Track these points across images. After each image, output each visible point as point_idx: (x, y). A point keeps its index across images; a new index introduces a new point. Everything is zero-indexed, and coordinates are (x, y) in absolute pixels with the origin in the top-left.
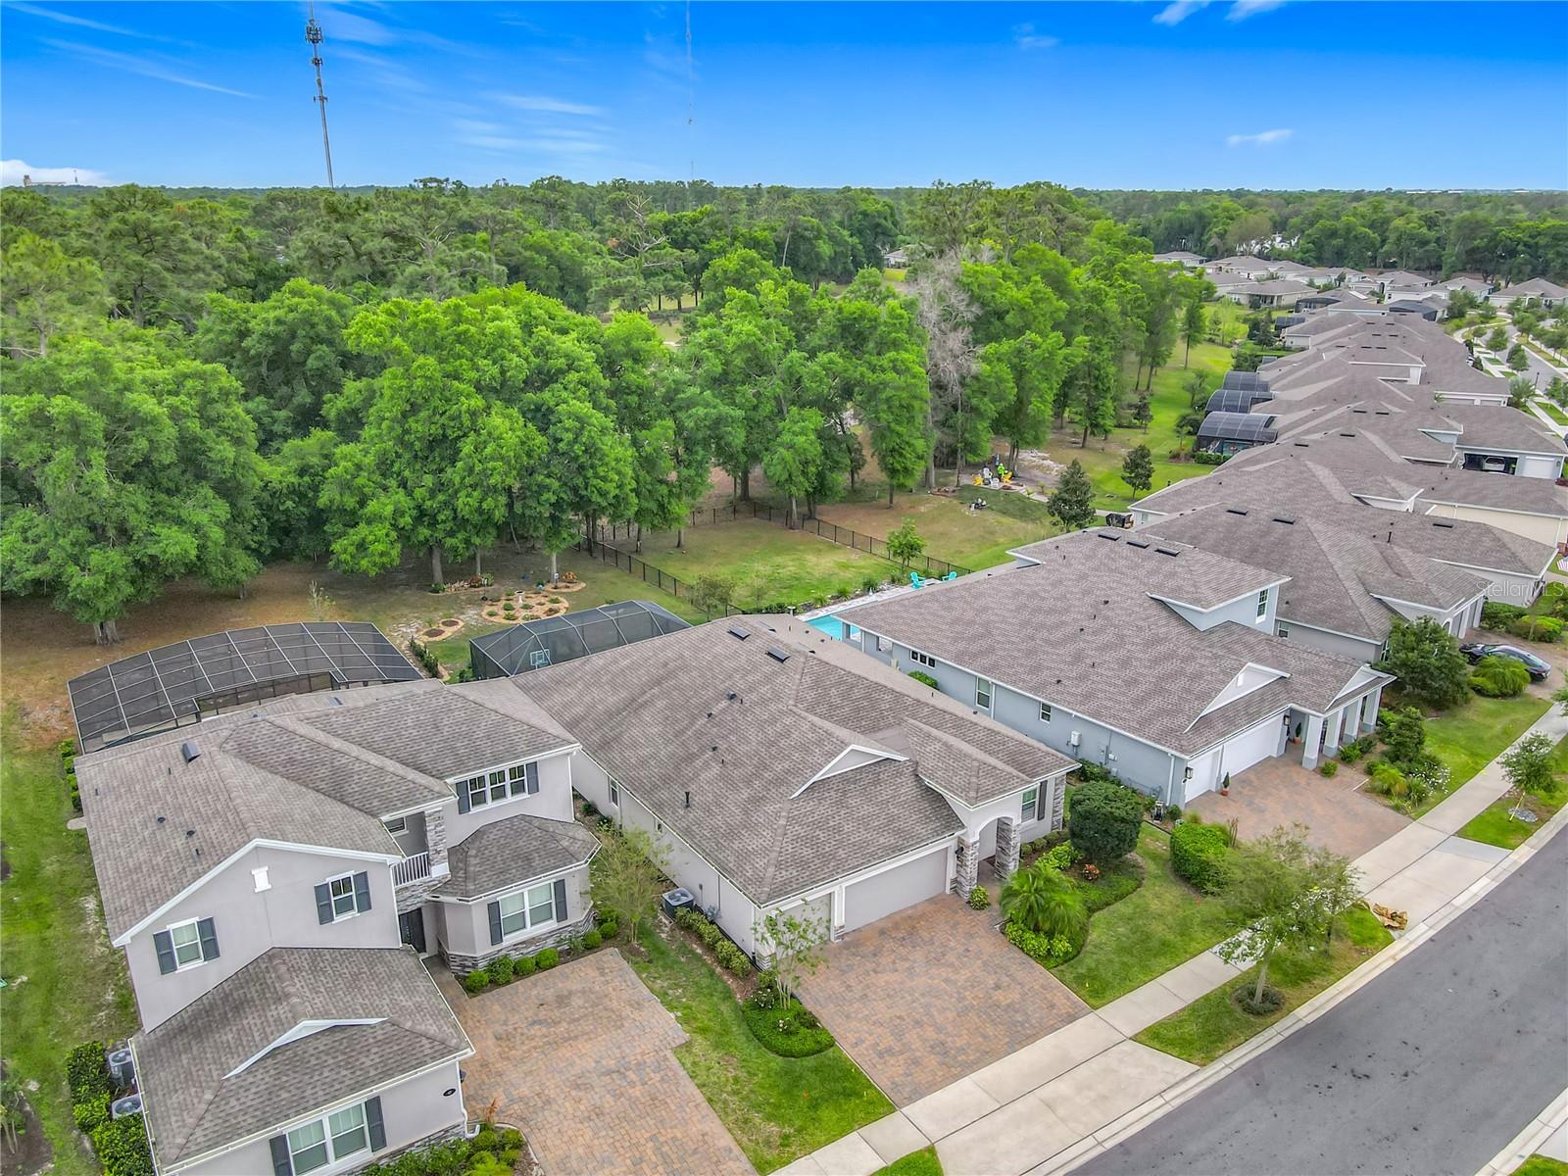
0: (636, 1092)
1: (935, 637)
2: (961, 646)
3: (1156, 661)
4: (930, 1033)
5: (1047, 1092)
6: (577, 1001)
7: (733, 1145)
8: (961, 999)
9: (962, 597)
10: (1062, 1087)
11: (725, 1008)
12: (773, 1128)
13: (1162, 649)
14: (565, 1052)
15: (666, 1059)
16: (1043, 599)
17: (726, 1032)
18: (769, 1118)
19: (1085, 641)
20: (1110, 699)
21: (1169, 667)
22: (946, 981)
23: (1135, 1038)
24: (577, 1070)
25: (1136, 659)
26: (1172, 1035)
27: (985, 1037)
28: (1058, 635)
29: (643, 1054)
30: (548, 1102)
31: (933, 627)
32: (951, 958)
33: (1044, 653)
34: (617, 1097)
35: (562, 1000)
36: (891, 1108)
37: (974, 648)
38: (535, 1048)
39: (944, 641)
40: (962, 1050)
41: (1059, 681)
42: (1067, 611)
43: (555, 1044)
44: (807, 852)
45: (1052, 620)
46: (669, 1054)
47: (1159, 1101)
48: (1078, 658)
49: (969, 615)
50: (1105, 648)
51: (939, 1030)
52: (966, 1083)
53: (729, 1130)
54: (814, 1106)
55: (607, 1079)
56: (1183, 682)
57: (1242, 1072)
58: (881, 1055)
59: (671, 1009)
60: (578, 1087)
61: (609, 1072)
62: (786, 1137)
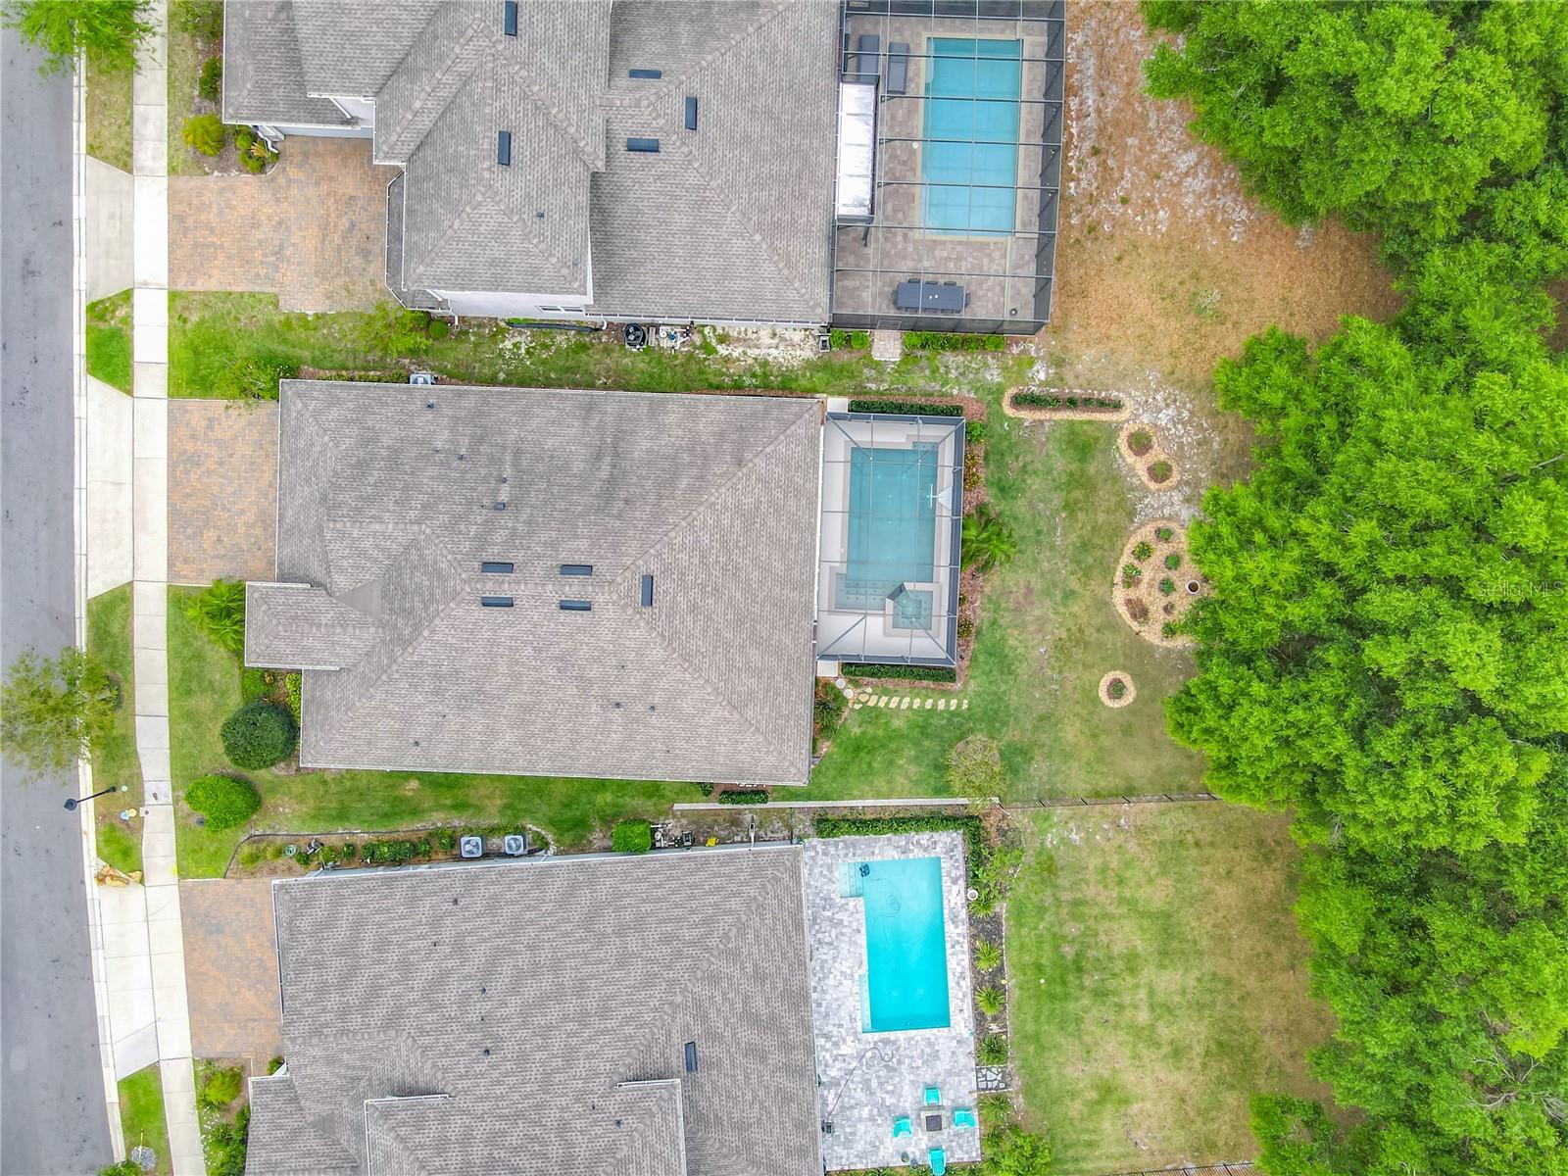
0: (258, 255)
1: (644, 886)
2: (603, 891)
3: (374, 992)
4: (210, 464)
5: (127, 490)
6: (357, 261)
7: (196, 288)
8: (224, 508)
9: (669, 967)
10: (125, 503)
11: (306, 354)
12: (195, 318)
13: (379, 1012)
14: (314, 230)
15: (272, 286)
16: (565, 1019)
17: (285, 341)
18: (203, 321)
19: (469, 977)
20: (388, 911)
21: (358, 988)
22: (242, 512)
23: (131, 584)
24: (294, 229)
25: (398, 983)
26: (119, 611)
27: (189, 496)
28: (507, 968)
29: (284, 275)
30: (278, 200)
31: (659, 900)
32: (258, 531)
33: (500, 935)
34: (260, 242)
35: (365, 253)
36: (170, 395)
37: (585, 896)
38: (328, 215)
39: (627, 887)
40: (187, 472)
41: (456, 902)
42: (525, 1015)
43: (324, 228)
44: (301, 443)
45: (530, 990)
46: (276, 290)
47: (84, 551)
48: (459, 947)
49: (633, 943)
50: (440, 980)
51: (209, 473)
52: (163, 453)
53: (205, 293)
54: (196, 352)
55: (277, 243)
56: (331, 978)
57: (72, 621)
58: (211, 420)
59: (317, 316)
60: (280, 223)
61: (281, 247)
62: (185, 321)
